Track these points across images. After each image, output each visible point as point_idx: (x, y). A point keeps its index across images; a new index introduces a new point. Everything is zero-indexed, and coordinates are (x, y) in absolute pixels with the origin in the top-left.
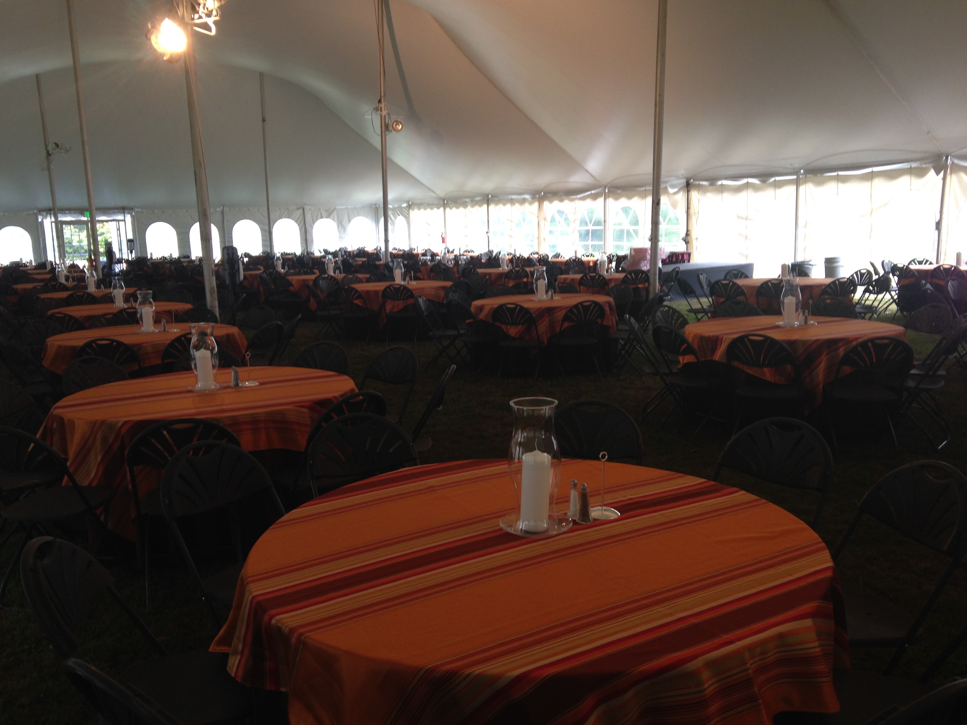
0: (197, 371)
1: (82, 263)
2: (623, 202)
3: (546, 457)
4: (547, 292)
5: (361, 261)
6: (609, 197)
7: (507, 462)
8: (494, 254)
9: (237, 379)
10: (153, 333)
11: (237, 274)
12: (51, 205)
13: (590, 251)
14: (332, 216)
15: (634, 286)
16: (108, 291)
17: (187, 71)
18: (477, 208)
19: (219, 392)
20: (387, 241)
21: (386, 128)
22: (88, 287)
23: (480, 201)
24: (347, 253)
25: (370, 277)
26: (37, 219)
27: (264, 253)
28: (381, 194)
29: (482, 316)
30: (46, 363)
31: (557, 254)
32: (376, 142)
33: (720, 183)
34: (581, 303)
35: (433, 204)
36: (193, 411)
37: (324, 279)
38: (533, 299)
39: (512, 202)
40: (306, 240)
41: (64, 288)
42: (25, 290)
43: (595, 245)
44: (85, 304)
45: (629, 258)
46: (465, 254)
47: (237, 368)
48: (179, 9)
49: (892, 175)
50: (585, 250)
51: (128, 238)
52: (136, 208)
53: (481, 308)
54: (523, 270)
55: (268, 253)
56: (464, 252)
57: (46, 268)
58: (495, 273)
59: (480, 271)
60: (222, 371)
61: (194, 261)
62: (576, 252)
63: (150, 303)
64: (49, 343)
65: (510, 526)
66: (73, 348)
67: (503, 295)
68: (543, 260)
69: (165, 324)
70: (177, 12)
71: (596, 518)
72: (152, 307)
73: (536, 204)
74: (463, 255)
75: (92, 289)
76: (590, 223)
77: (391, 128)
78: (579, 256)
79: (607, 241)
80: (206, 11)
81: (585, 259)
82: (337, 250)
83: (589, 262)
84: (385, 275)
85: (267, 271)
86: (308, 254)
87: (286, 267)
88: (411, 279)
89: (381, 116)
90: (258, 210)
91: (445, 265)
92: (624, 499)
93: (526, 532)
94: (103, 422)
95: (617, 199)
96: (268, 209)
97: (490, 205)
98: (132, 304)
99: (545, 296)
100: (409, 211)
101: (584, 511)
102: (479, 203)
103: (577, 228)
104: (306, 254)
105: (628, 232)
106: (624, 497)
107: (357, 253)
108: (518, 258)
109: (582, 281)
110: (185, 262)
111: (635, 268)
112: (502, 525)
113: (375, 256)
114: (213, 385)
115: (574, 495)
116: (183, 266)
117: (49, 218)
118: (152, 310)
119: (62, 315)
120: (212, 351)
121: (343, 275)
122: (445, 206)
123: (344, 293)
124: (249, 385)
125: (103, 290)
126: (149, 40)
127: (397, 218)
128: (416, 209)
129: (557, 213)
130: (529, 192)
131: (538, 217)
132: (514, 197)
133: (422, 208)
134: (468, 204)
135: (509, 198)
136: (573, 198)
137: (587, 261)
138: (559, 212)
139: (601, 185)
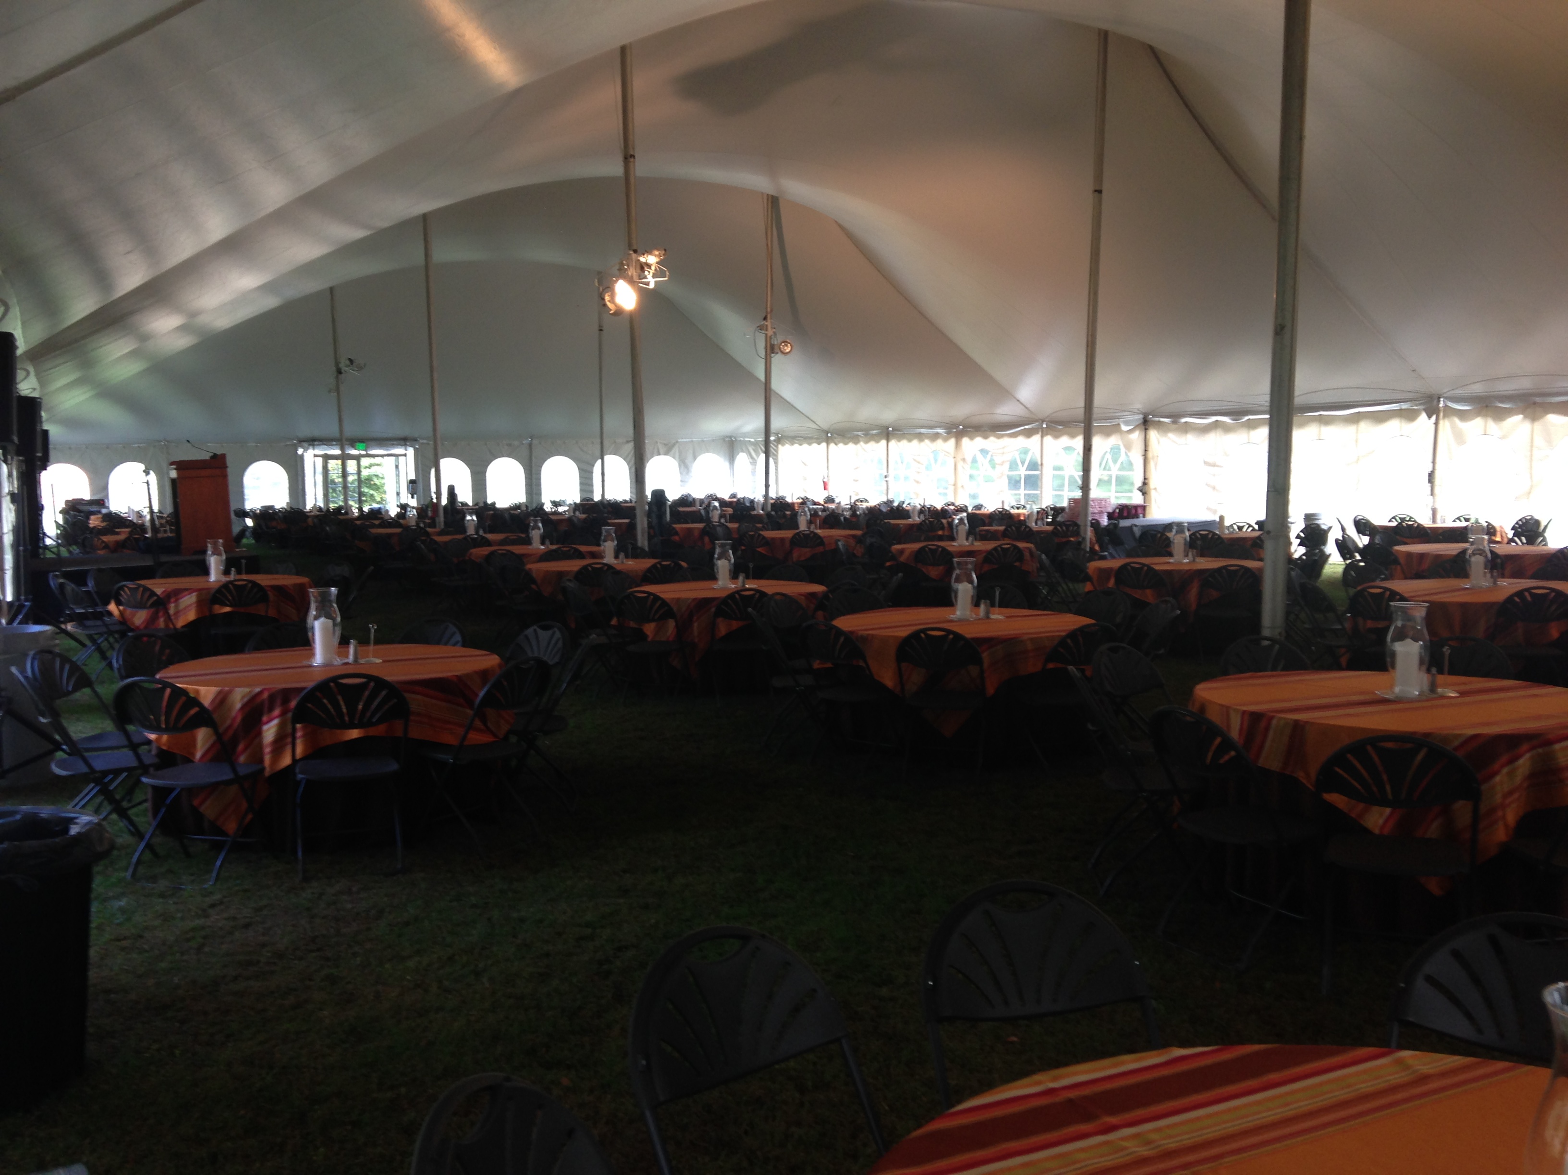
2: (1064, 441)
4: (968, 539)
6: (1047, 434)
8: (896, 504)
13: (1021, 502)
14: (672, 452)
18: (872, 445)
21: (771, 349)
23: (876, 435)
26: (297, 450)
32: (758, 368)
33: (1184, 420)
35: (811, 438)
38: (952, 543)
39: (920, 437)
43: (1028, 495)
49: (1380, 418)
50: (1015, 501)
51: (409, 478)
52: (421, 439)
54: (937, 521)
58: (904, 524)
59: (884, 522)
62: (1003, 502)
73: (952, 441)
76: (1023, 466)
77: (777, 350)
78: (1007, 507)
79: (1044, 489)
83: (1019, 515)
89: (766, 335)
90: (577, 443)
95: (1056, 437)
97: (891, 440)
100: (777, 447)
102: (876, 438)
103: (1005, 472)
105: (1071, 479)
108: (930, 508)
109: (1006, 532)
117: (313, 451)
122: (828, 441)
127: (760, 454)
128: (787, 443)
129: (979, 452)
130: (943, 424)
131: (954, 458)
132: (923, 431)
133: (796, 443)
134: (861, 439)
135: (916, 433)
136: (1001, 434)
137: (1016, 514)
138: (982, 451)
139: (1037, 418)
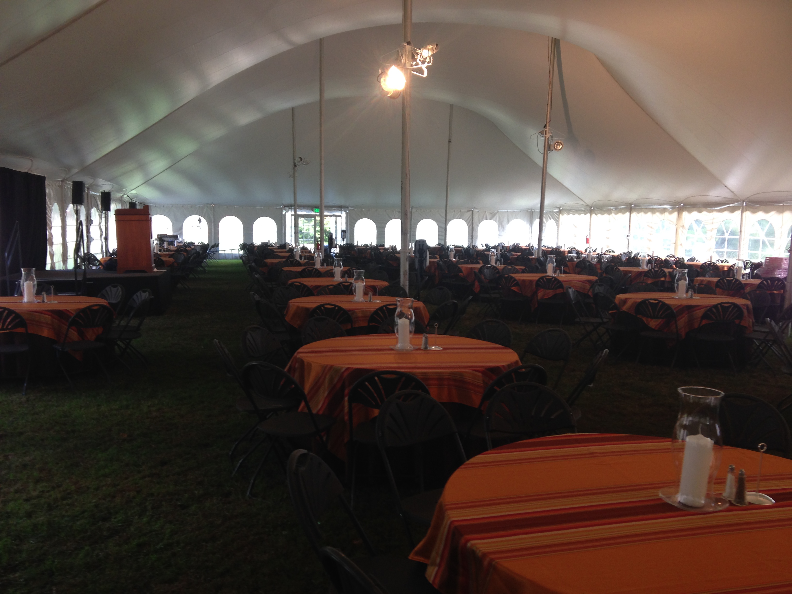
0: (398, 334)
1: (311, 247)
2: (760, 215)
3: (709, 442)
4: (687, 292)
5: (516, 255)
6: (746, 211)
7: (670, 439)
8: (633, 255)
9: (426, 343)
10: (362, 302)
11: (424, 261)
12: (292, 202)
13: (725, 257)
14: (495, 218)
15: (770, 292)
16: (329, 268)
17: (403, 104)
18: (620, 215)
19: (414, 352)
20: (540, 240)
21: (548, 148)
22: (316, 264)
23: (623, 209)
24: (505, 248)
25: (525, 269)
26: (282, 212)
27: (439, 245)
28: (538, 200)
29: (625, 308)
30: (288, 318)
31: (692, 258)
32: (538, 159)
34: (721, 304)
35: (581, 211)
36: (395, 365)
37: (488, 268)
38: (673, 297)
39: (653, 211)
40: (472, 236)
41: (299, 264)
42: (272, 263)
43: (730, 253)
44: (313, 277)
45: (763, 266)
46: (607, 253)
47: (427, 335)
48: (403, 58)
50: (720, 256)
51: (342, 229)
52: (350, 207)
53: (625, 301)
54: (662, 270)
55: (443, 245)
56: (605, 252)
57: (286, 249)
58: (635, 271)
59: (621, 268)
60: (415, 336)
61: (387, 249)
62: (711, 257)
63: (362, 280)
64: (291, 304)
65: (669, 497)
66: (307, 309)
67: (645, 291)
68: (680, 263)
69: (371, 296)
70: (401, 61)
71: (751, 502)
72: (363, 283)
73: (675, 214)
74: (605, 254)
75: (318, 266)
76: (727, 232)
77: (552, 148)
78: (714, 261)
79: (741, 249)
80: (422, 59)
81: (720, 264)
82: (496, 245)
83: (723, 267)
84: (537, 268)
85: (443, 260)
86: (473, 247)
87: (457, 257)
88: (561, 273)
89: (545, 137)
90: (438, 211)
91: (589, 262)
92: (778, 488)
93: (684, 505)
94: (331, 367)
95: (754, 212)
96: (446, 211)
97: (633, 212)
98: (346, 280)
99: (685, 295)
100: (559, 215)
101: (740, 495)
102: (623, 211)
103: (714, 236)
104: (472, 247)
105: (764, 243)
106: (777, 486)
107: (513, 248)
108: (656, 259)
109: (719, 284)
110: (381, 249)
111: (770, 276)
112: (661, 495)
113: (528, 251)
114: (409, 347)
115: (730, 478)
116: (380, 252)
117: (290, 212)
118: (363, 285)
119: (299, 284)
120: (410, 320)
121: (503, 266)
122: (591, 212)
123: (504, 280)
124: (434, 349)
125: (326, 268)
126: (380, 82)
127: (548, 220)
128: (565, 214)
129: (694, 222)
130: (669, 203)
131: (676, 225)
132: (655, 207)
133: (571, 214)
134: (612, 212)
135: (650, 208)
136: (711, 210)
137: (721, 266)
138: (697, 221)
139: (739, 199)
